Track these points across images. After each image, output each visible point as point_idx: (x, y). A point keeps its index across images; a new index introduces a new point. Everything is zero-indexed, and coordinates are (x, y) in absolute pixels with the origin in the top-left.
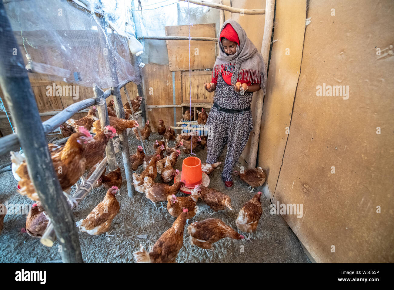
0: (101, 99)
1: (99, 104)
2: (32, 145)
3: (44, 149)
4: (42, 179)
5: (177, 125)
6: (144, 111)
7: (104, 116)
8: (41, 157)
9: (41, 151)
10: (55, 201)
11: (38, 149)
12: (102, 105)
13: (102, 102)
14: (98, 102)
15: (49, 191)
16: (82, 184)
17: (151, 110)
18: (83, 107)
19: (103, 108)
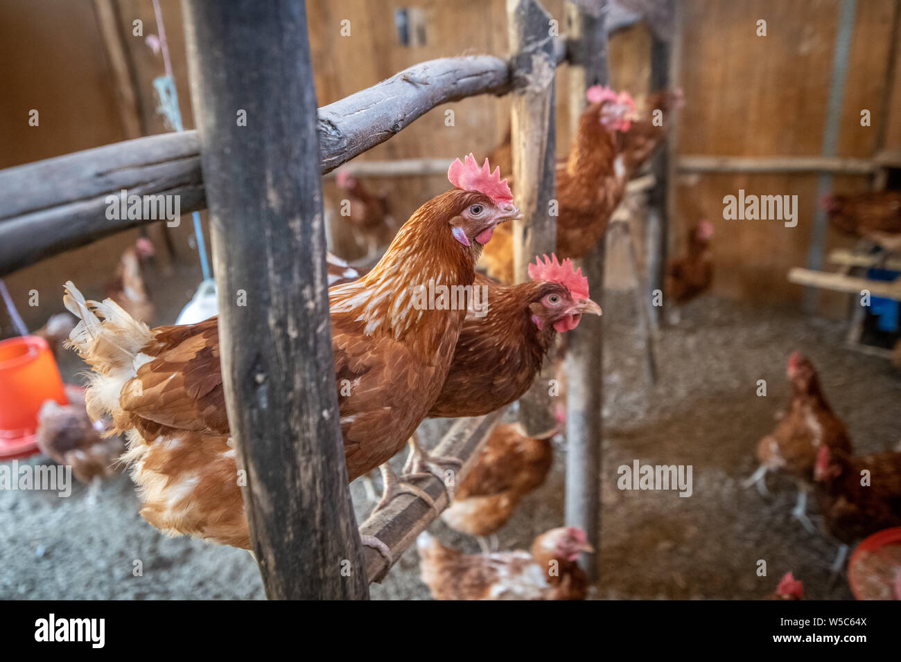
0: (538, 60)
1: (524, 83)
2: (255, 191)
3: (307, 230)
4: (273, 404)
5: (832, 269)
6: (662, 182)
7: (537, 150)
8: (286, 272)
9: (290, 233)
10: (314, 541)
11: (279, 222)
12: (538, 89)
13: (539, 76)
14: (520, 73)
15: (295, 476)
16: (410, 469)
17: (692, 180)
18: (463, 81)
19: (538, 108)
